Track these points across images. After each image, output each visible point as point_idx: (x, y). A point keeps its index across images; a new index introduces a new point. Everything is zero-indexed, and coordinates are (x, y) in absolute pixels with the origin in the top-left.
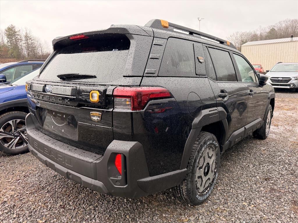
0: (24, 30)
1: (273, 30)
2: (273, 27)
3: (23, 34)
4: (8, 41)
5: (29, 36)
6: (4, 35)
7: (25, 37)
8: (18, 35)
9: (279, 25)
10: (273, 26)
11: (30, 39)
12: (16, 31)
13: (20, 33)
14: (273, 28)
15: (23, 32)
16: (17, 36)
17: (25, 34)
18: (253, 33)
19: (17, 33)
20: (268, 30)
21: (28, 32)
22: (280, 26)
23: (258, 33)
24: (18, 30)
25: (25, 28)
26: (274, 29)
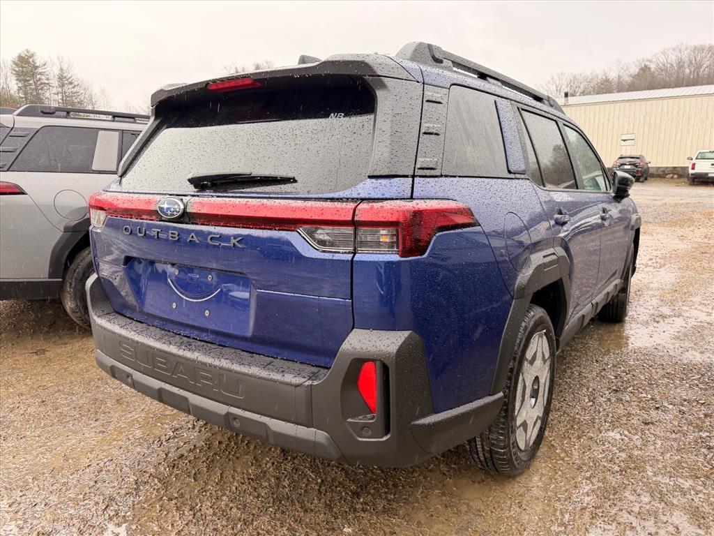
0: (56, 61)
1: (645, 69)
2: (647, 63)
3: (53, 71)
4: (20, 89)
5: (69, 76)
6: (9, 74)
7: (59, 78)
8: (41, 74)
9: (662, 59)
10: (648, 60)
11: (71, 83)
12: (38, 64)
13: (48, 69)
14: (646, 66)
15: (53, 66)
16: (38, 77)
17: (56, 71)
18: (601, 76)
19: (40, 70)
20: (635, 70)
21: (65, 66)
22: (665, 61)
23: (613, 76)
24: (42, 62)
25: (58, 58)
26: (649, 69)
